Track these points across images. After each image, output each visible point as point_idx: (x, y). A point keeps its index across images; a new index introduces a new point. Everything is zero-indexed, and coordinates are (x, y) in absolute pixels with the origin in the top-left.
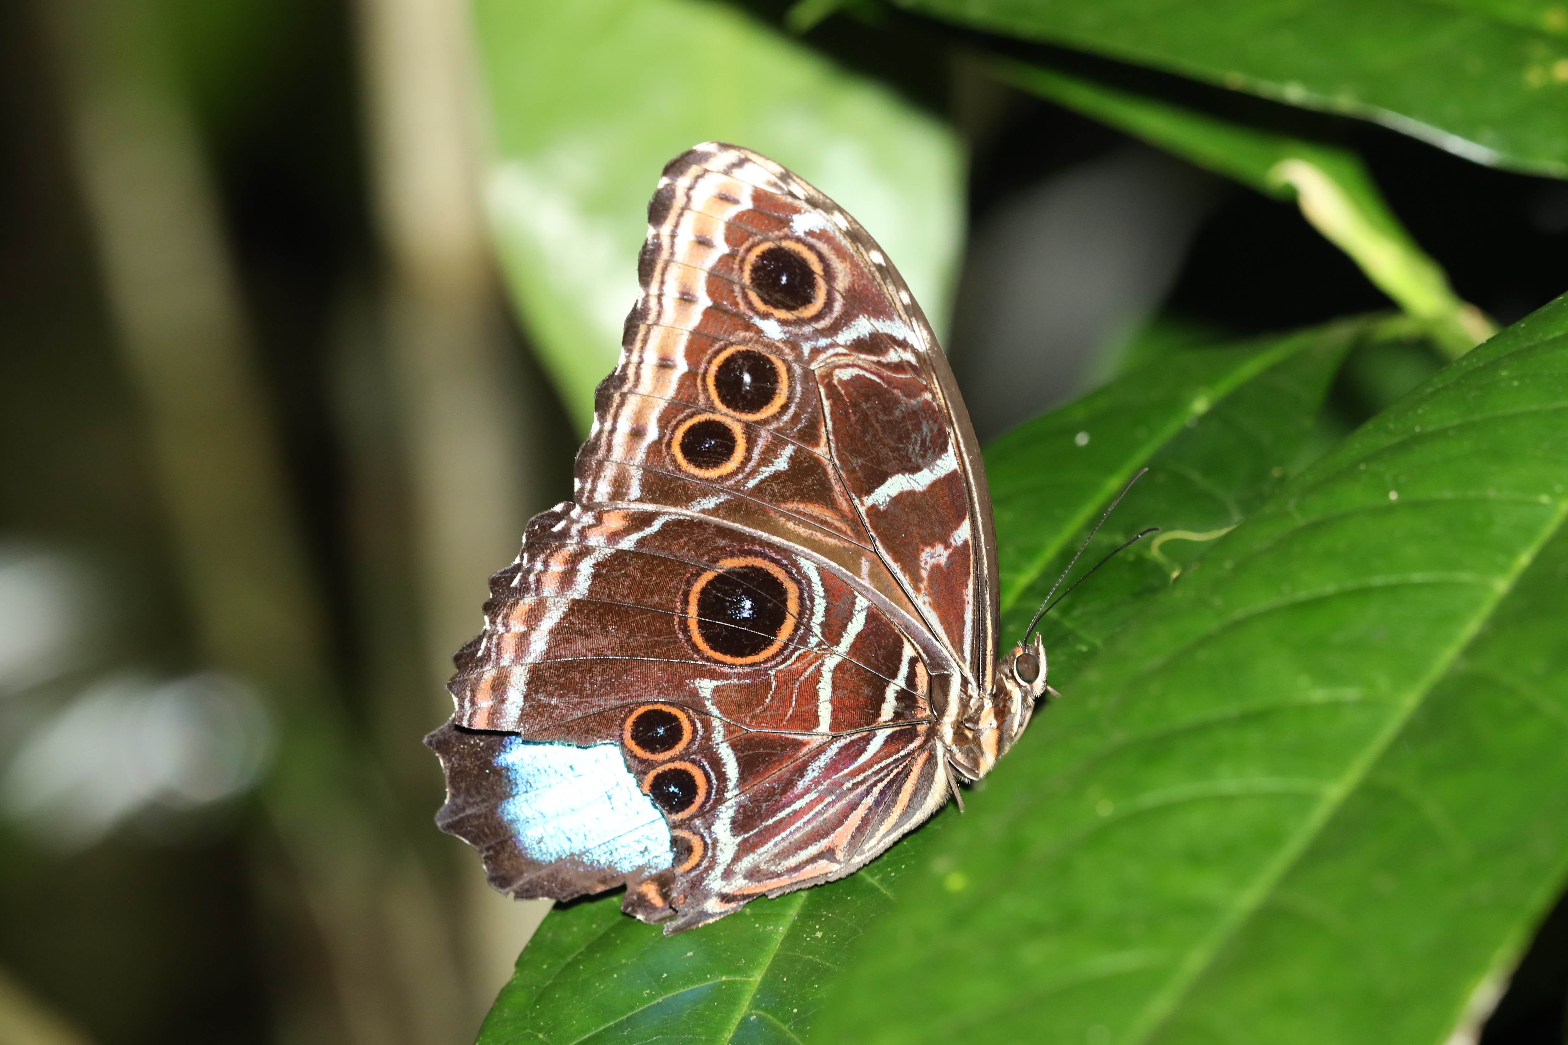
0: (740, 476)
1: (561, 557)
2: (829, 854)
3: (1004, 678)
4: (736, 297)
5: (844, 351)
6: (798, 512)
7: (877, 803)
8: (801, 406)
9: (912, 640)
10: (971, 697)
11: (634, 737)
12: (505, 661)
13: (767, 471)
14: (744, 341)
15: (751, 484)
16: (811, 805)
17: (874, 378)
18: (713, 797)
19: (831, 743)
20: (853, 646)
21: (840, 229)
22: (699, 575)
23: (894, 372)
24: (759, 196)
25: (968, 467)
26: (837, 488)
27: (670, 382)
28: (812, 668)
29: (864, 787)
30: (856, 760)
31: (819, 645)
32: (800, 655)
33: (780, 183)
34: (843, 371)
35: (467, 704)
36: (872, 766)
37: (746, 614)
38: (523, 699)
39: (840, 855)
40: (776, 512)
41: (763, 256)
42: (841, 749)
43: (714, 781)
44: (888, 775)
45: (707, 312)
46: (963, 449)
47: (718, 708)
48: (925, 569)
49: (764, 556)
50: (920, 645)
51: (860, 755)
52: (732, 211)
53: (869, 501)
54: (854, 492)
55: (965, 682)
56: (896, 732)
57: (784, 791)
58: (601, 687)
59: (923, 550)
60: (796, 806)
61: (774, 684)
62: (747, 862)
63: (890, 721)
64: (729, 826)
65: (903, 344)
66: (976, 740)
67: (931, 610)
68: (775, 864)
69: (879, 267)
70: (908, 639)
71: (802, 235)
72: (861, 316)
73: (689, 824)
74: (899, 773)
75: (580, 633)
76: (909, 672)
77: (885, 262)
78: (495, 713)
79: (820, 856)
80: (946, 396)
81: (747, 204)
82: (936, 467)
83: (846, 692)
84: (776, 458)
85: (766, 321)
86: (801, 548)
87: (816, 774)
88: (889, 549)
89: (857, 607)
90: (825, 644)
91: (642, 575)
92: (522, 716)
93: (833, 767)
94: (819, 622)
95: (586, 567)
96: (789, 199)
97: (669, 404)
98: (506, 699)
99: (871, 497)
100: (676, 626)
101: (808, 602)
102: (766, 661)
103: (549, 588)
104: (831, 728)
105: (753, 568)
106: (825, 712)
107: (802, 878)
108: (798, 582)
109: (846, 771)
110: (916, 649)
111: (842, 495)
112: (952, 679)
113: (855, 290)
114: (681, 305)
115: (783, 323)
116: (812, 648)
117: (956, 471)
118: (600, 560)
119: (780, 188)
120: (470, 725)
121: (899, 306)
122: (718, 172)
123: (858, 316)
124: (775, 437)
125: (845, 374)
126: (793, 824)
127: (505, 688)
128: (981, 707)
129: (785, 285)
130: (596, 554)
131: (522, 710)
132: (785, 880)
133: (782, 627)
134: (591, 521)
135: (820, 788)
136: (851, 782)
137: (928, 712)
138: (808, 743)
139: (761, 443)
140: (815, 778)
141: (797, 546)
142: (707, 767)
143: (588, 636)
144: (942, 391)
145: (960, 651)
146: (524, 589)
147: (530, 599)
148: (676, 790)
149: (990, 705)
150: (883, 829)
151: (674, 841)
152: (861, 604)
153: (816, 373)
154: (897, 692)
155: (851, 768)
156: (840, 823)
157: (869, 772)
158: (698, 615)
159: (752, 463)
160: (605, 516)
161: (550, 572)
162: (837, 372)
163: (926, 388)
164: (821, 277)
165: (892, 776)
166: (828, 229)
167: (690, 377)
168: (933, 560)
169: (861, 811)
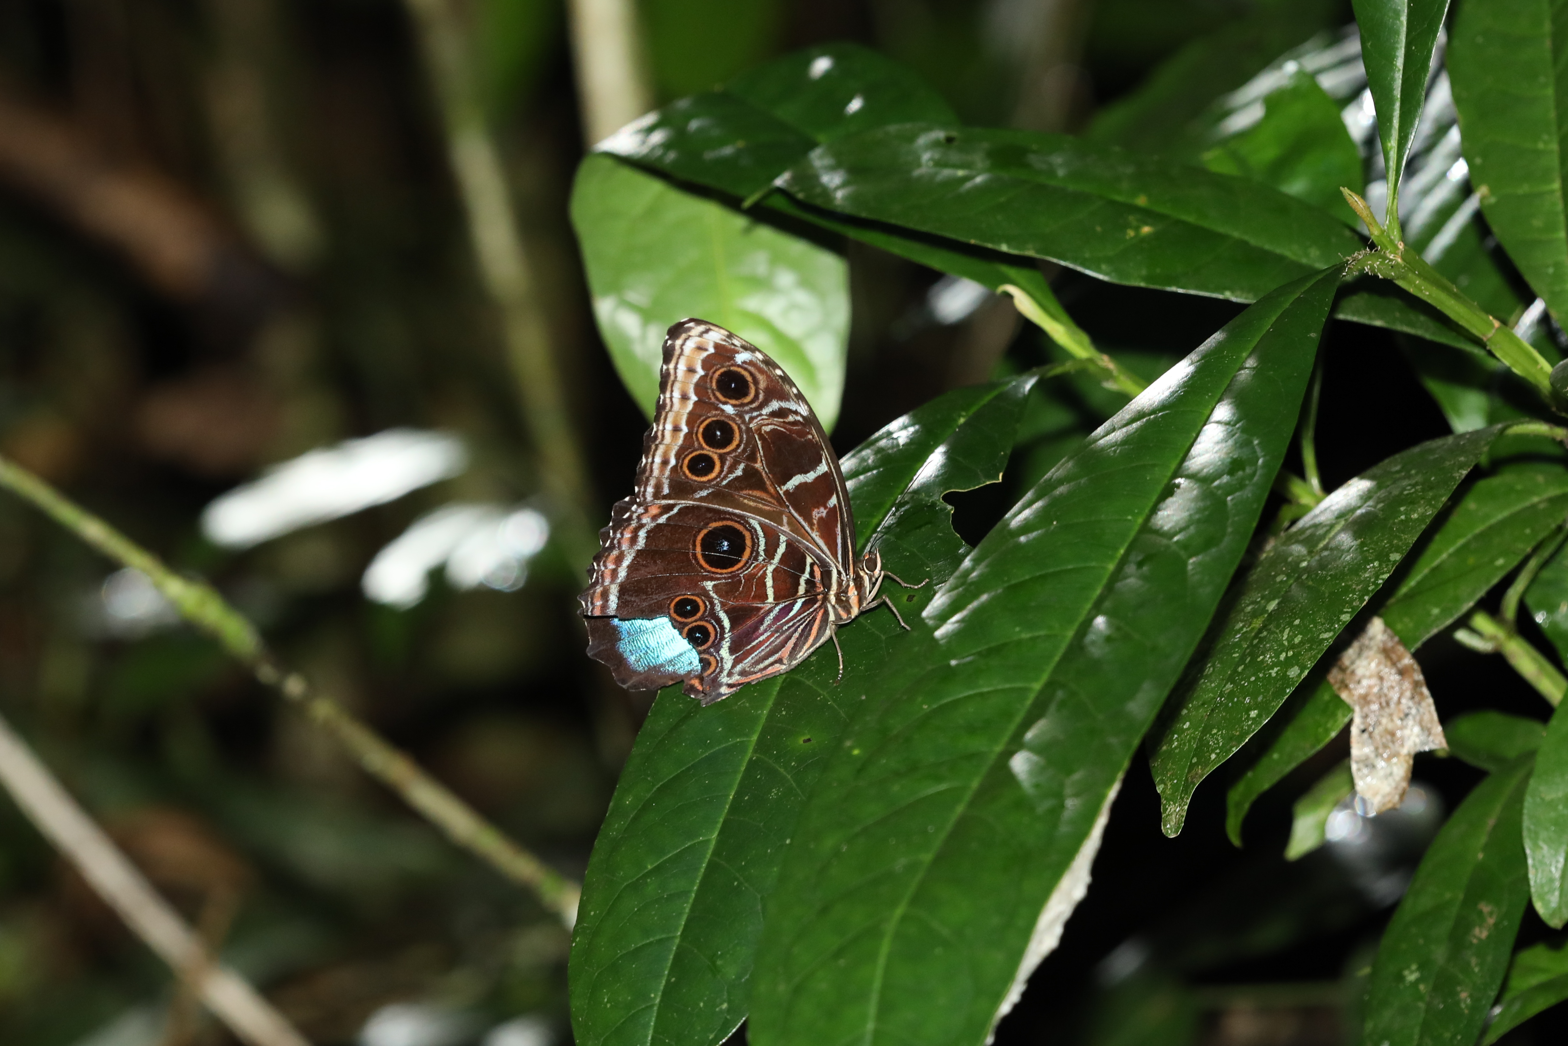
0: (718, 480)
1: (629, 530)
2: (780, 661)
3: (859, 570)
4: (709, 395)
5: (766, 417)
6: (749, 495)
7: (801, 635)
8: (747, 445)
9: (811, 555)
10: (843, 581)
11: (675, 612)
12: (607, 583)
13: (732, 477)
14: (715, 416)
15: (724, 483)
16: (768, 638)
17: (782, 429)
18: (718, 637)
19: (775, 607)
20: (781, 559)
21: (759, 360)
22: (699, 532)
23: (792, 426)
24: (717, 346)
25: (833, 470)
26: (768, 483)
27: (679, 437)
28: (761, 572)
29: (793, 628)
30: (788, 615)
31: (764, 560)
32: (755, 566)
33: (727, 340)
34: (766, 427)
35: (589, 604)
36: (796, 618)
37: (725, 549)
38: (617, 599)
39: (785, 661)
40: (738, 495)
41: (722, 375)
42: (780, 610)
43: (718, 630)
44: (805, 621)
45: (695, 403)
46: (830, 461)
47: (716, 595)
48: (815, 519)
49: (732, 520)
50: (815, 557)
51: (790, 612)
52: (705, 354)
53: (784, 488)
54: (776, 484)
55: (839, 573)
56: (807, 599)
57: (754, 632)
58: (656, 590)
59: (814, 511)
60: (761, 638)
61: (743, 581)
62: (739, 668)
63: (803, 594)
64: (728, 651)
65: (796, 413)
66: (847, 601)
67: (819, 538)
68: (753, 668)
69: (780, 377)
70: (808, 554)
71: (741, 364)
72: (773, 400)
73: (708, 651)
74: (810, 620)
75: (643, 565)
76: (810, 570)
77: (783, 374)
78: (604, 607)
79: (775, 662)
80: (819, 436)
81: (712, 350)
82: (817, 471)
83: (779, 582)
84: (736, 470)
85: (726, 406)
86: (749, 514)
87: (769, 622)
88: (796, 510)
89: (781, 541)
90: (766, 560)
91: (671, 534)
92: (617, 607)
93: (777, 619)
94: (763, 549)
95: (642, 534)
96: (733, 347)
97: (680, 448)
98: (609, 600)
99: (785, 487)
100: (691, 557)
101: (756, 540)
102: (738, 570)
103: (624, 547)
104: (774, 599)
105: (727, 526)
106: (770, 592)
107: (767, 674)
108: (750, 531)
109: (784, 620)
110: (813, 559)
111: (771, 485)
112: (832, 572)
113: (769, 388)
114: (682, 401)
115: (734, 406)
116: (761, 562)
117: (827, 472)
118: (649, 529)
119: (728, 342)
120: (592, 614)
121: (792, 394)
122: (696, 336)
123: (772, 401)
124: (734, 460)
125: (768, 429)
126: (760, 648)
127: (608, 595)
128: (848, 586)
129: (733, 388)
130: (647, 527)
131: (618, 604)
132: (759, 675)
133: (745, 553)
134: (643, 511)
135: (772, 629)
136: (787, 626)
137: (822, 589)
138: (763, 608)
139: (728, 463)
140: (769, 624)
141: (747, 514)
142: (714, 623)
143: (647, 567)
144: (817, 434)
145: (836, 558)
146: (612, 547)
147: (616, 552)
148: (700, 635)
149: (853, 584)
150: (805, 648)
151: (701, 660)
152: (783, 539)
153: (753, 428)
154: (805, 580)
155: (786, 619)
156: (783, 646)
157: (795, 621)
158: (701, 551)
159: (724, 473)
160: (649, 508)
161: (624, 538)
162: (763, 427)
163: (808, 433)
164: (752, 383)
165: (807, 622)
166: (753, 360)
167: (688, 436)
168: (819, 515)
169: (793, 640)
